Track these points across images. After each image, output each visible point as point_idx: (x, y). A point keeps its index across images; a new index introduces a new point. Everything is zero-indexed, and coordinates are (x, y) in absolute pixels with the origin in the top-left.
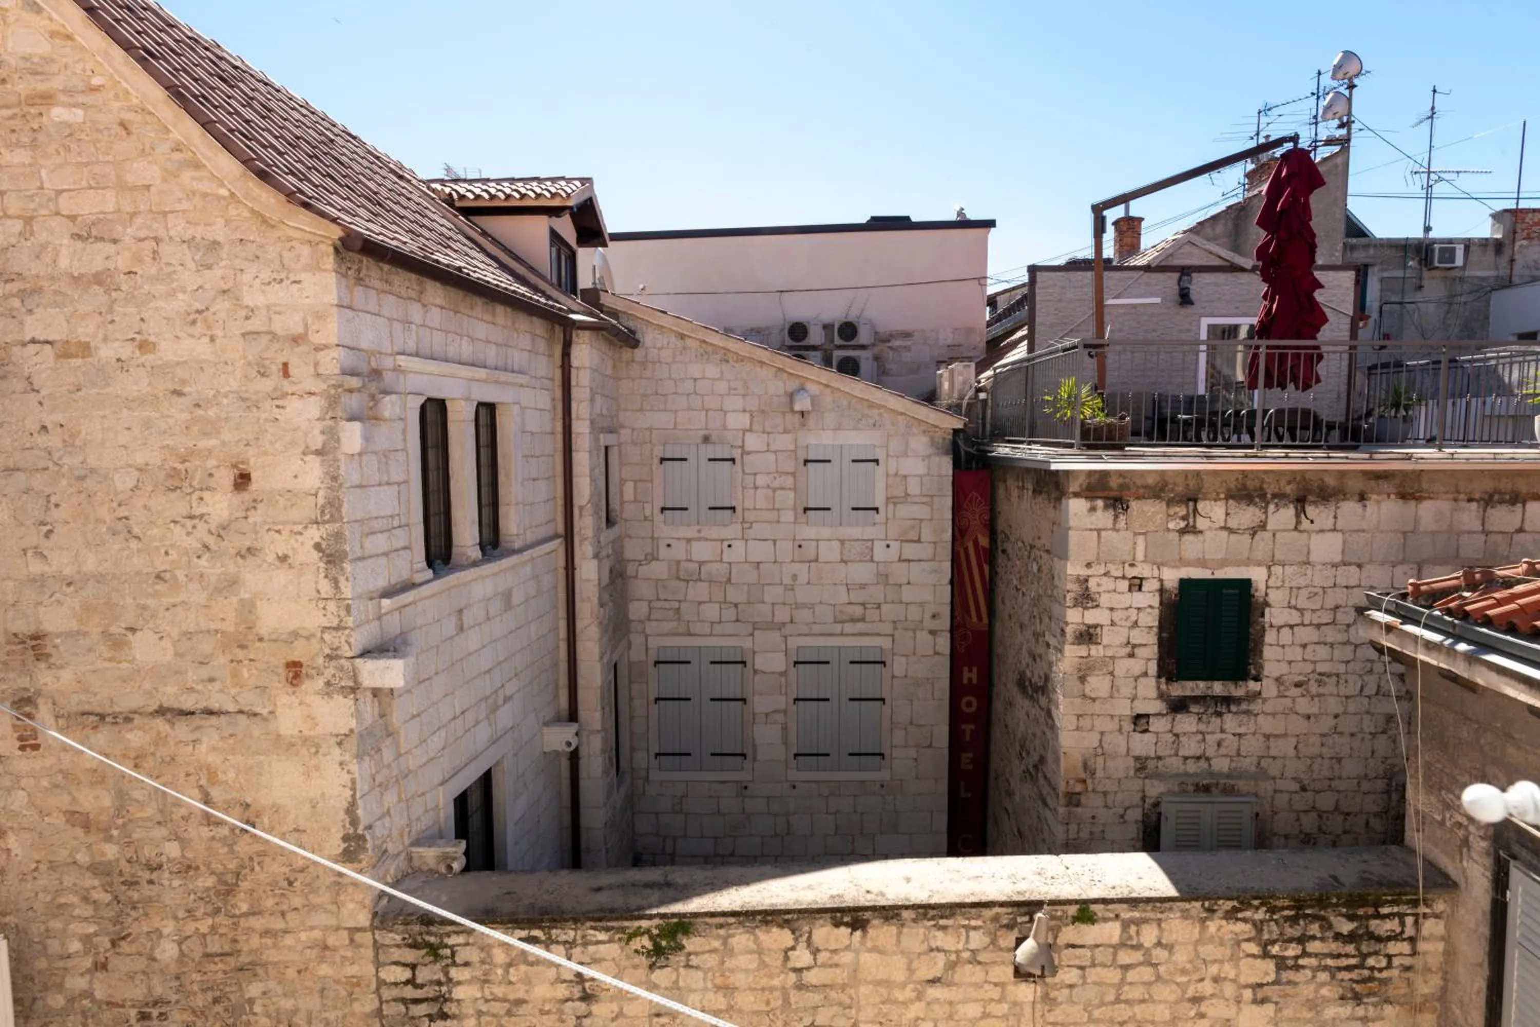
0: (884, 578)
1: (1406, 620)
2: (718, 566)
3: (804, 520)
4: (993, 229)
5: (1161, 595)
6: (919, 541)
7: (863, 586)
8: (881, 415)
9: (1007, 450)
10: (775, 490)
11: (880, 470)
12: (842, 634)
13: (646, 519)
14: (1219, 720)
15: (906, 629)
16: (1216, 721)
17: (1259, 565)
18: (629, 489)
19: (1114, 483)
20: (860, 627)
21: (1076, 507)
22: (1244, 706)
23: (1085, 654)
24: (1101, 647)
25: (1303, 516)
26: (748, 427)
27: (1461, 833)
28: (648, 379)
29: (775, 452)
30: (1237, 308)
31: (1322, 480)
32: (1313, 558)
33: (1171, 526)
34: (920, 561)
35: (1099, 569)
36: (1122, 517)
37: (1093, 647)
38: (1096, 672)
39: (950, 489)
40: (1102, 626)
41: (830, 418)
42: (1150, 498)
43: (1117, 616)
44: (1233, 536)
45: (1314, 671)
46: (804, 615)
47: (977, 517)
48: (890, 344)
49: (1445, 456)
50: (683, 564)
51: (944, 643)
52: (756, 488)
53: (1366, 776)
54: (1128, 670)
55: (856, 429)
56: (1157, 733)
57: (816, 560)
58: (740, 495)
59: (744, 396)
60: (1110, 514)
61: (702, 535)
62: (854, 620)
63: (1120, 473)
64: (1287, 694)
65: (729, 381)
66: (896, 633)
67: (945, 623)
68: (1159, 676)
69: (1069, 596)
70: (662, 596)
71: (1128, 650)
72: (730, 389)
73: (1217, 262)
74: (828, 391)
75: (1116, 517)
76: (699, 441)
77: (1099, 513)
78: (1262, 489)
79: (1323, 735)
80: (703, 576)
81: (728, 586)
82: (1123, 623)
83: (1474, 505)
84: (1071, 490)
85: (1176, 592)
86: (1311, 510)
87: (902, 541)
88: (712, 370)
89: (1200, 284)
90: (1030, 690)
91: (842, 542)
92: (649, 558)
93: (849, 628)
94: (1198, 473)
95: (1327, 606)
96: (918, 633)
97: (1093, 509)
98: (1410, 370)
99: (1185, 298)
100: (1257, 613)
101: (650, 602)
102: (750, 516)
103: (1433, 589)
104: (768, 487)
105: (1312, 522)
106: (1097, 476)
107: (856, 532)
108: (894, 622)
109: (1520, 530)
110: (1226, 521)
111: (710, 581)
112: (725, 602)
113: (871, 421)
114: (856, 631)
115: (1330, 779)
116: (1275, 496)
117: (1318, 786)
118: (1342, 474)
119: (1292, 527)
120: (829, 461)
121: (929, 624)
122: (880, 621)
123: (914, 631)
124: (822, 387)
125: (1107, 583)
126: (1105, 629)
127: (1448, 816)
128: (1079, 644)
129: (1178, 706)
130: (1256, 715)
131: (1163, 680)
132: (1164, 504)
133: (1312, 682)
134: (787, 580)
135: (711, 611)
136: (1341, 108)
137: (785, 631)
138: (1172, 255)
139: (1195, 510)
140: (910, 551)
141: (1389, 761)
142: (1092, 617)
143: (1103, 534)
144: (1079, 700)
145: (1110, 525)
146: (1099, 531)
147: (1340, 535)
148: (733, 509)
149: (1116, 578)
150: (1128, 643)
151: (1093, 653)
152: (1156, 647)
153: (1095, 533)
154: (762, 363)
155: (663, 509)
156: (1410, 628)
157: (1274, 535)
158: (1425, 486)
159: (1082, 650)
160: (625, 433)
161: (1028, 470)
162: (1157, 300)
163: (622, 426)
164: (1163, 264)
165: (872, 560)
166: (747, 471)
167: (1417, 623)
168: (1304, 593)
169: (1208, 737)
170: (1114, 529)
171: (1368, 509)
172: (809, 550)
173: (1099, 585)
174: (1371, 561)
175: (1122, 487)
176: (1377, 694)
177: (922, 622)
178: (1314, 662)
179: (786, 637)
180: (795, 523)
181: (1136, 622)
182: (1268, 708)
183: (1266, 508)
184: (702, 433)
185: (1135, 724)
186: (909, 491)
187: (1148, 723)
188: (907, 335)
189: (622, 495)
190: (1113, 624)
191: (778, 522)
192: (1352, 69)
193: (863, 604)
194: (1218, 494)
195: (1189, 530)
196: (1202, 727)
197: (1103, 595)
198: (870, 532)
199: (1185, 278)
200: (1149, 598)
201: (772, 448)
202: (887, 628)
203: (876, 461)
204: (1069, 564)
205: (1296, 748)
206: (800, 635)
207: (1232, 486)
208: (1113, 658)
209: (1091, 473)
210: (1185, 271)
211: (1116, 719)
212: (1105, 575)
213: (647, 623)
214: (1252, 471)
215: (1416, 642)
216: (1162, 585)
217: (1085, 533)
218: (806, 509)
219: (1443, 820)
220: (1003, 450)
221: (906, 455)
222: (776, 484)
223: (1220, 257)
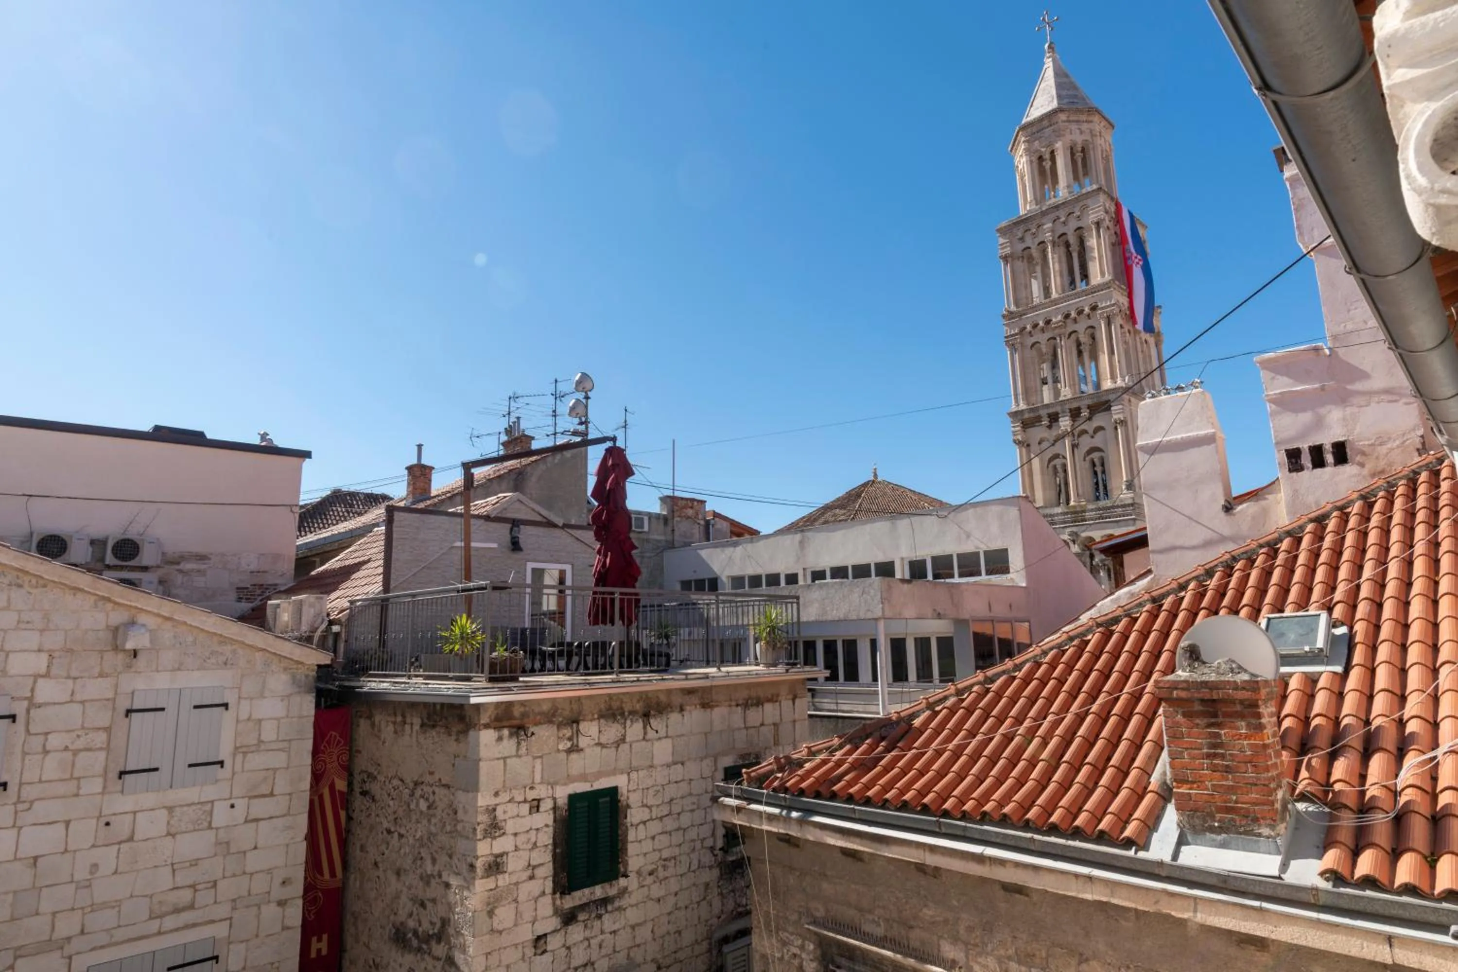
0: (224, 847)
1: (751, 801)
3: (119, 788)
4: (307, 460)
5: (555, 813)
6: (272, 794)
7: (195, 863)
8: (234, 652)
9: (385, 684)
10: (76, 753)
11: (228, 716)
12: (159, 933)
14: (599, 922)
15: (247, 907)
16: (597, 924)
17: (622, 773)
19: (517, 712)
20: (187, 917)
21: (487, 737)
22: (617, 904)
23: (493, 886)
24: (506, 875)
25: (648, 727)
26: (43, 670)
27: (796, 962)
29: (82, 702)
30: (552, 556)
31: (657, 697)
32: (656, 762)
33: (561, 747)
34: (271, 818)
35: (505, 797)
36: (523, 743)
37: (500, 877)
38: (504, 902)
39: (312, 730)
40: (507, 853)
41: (168, 657)
42: (545, 723)
43: (522, 838)
44: (604, 750)
45: (660, 859)
46: (107, 918)
47: (335, 758)
48: (181, 567)
49: (723, 674)
51: (295, 914)
52: (46, 752)
53: (696, 941)
54: (529, 893)
55: (201, 668)
56: (553, 951)
57: (131, 839)
58: (17, 765)
59: (42, 631)
60: (514, 741)
62: (177, 911)
63: (522, 703)
64: (645, 883)
65: (19, 612)
66: (236, 915)
67: (298, 888)
68: (554, 893)
69: (479, 829)
71: (529, 873)
72: (19, 622)
73: (539, 518)
74: (169, 625)
75: (519, 743)
77: (505, 741)
78: (622, 708)
79: (669, 914)
82: (525, 846)
83: (739, 708)
84: (482, 722)
85: (566, 807)
86: (652, 721)
87: (250, 798)
89: (526, 534)
90: (415, 943)
91: (170, 809)
93: (170, 922)
94: (579, 698)
95: (666, 801)
96: (264, 908)
97: (500, 739)
98: (667, 609)
99: (515, 546)
100: (622, 816)
102: (28, 792)
103: (759, 774)
104: (66, 749)
105: (657, 732)
106: (503, 707)
107: (191, 794)
108: (234, 901)
109: (762, 725)
110: (599, 738)
113: (222, 659)
114: (181, 925)
115: (675, 952)
116: (631, 713)
117: (668, 961)
118: (669, 692)
119: (641, 737)
120: (163, 709)
121: (279, 893)
122: (215, 902)
123: (259, 906)
124: (160, 620)
125: (512, 809)
126: (510, 855)
127: (785, 951)
128: (488, 877)
129: (569, 918)
130: (625, 909)
131: (558, 895)
132: (555, 727)
133: (660, 868)
134: (81, 874)
136: (580, 410)
137: (68, 950)
138: (505, 509)
139: (578, 731)
140: (260, 808)
141: (709, 922)
142: (501, 845)
143: (508, 761)
144: (488, 936)
145: (514, 753)
146: (505, 759)
147: (669, 741)
149: (519, 803)
150: (529, 865)
151: (500, 883)
152: (551, 864)
153: (502, 761)
154: (76, 590)
156: (754, 806)
157: (631, 746)
158: (715, 697)
159: (490, 883)
161: (413, 705)
162: (495, 545)
164: (499, 515)
165: (210, 827)
166: (33, 730)
167: (760, 802)
168: (651, 792)
169: (592, 941)
170: (518, 756)
171: (685, 717)
172: (121, 827)
173: (505, 812)
174: (689, 759)
175: (524, 715)
176: (699, 867)
177: (269, 893)
178: (660, 850)
179: (70, 958)
180: (103, 793)
181: (535, 844)
182: (633, 900)
183: (625, 723)
185: (535, 947)
186: (263, 738)
187: (546, 942)
188: (202, 558)
190: (517, 849)
191: (77, 795)
192: (588, 385)
193: (193, 886)
194: (593, 715)
195: (574, 749)
196: (588, 933)
197: (508, 821)
198: (209, 792)
199: (516, 529)
200: (545, 819)
201: (78, 697)
202: (223, 911)
203: (226, 706)
204: (479, 794)
205: (652, 931)
206: (94, 949)
207: (602, 706)
208: (517, 884)
209: (498, 705)
210: (515, 523)
211: (520, 947)
212: (510, 801)
214: (615, 694)
215: (761, 817)
216: (555, 803)
217: (493, 763)
218: (122, 774)
219: (783, 957)
220: (374, 685)
221: (262, 696)
222: (80, 744)
223: (541, 515)
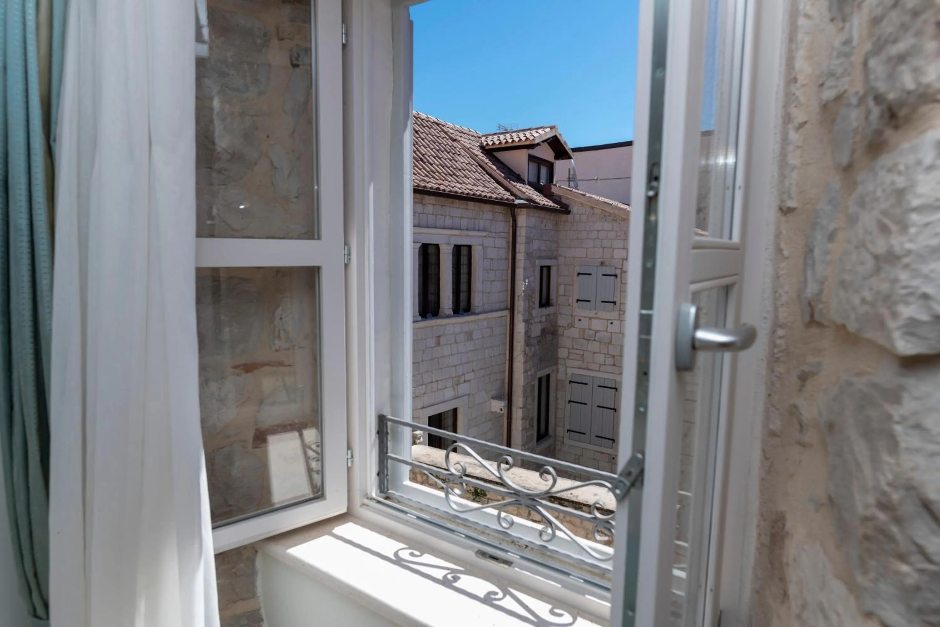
2: (605, 333)
13: (569, 305)
18: (562, 288)
26: (625, 257)
28: (574, 231)
50: (586, 331)
58: (619, 296)
61: (598, 316)
65: (616, 232)
70: (575, 347)
72: (616, 236)
76: (599, 264)
80: (597, 339)
81: (610, 346)
88: (607, 226)
92: (570, 326)
101: (569, 349)
111: (600, 342)
112: (608, 354)
135: (600, 358)
148: (614, 303)
155: (578, 300)
160: (561, 260)
163: (560, 256)
166: (623, 282)
184: (600, 260)
189: (558, 292)
213: (567, 360)
